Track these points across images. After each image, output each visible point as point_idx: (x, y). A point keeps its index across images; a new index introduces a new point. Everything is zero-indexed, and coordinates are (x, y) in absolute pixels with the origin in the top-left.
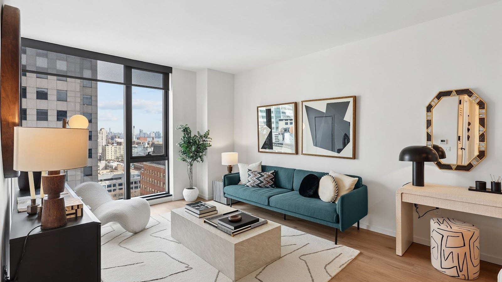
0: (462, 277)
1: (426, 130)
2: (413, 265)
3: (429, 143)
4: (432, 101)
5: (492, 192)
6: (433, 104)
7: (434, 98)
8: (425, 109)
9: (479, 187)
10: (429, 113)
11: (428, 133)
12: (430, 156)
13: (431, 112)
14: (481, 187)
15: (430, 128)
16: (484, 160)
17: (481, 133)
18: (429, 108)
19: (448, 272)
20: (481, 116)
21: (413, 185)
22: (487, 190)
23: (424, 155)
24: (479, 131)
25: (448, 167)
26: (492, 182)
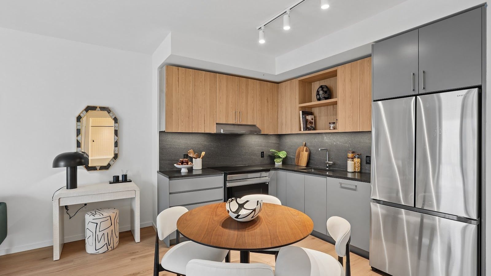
0: (110, 249)
1: (76, 138)
2: (72, 261)
3: (79, 149)
4: (81, 113)
5: (122, 182)
6: (82, 115)
7: (83, 111)
8: (75, 120)
9: (115, 180)
10: (79, 123)
11: (77, 141)
12: (83, 161)
13: (80, 122)
14: (116, 180)
15: (80, 136)
16: (118, 160)
17: (116, 140)
18: (79, 119)
19: (101, 251)
20: (115, 128)
21: (67, 188)
22: (120, 181)
23: (78, 160)
24: (115, 139)
25: (94, 168)
26: (122, 175)
